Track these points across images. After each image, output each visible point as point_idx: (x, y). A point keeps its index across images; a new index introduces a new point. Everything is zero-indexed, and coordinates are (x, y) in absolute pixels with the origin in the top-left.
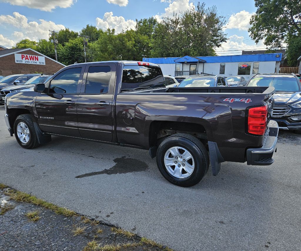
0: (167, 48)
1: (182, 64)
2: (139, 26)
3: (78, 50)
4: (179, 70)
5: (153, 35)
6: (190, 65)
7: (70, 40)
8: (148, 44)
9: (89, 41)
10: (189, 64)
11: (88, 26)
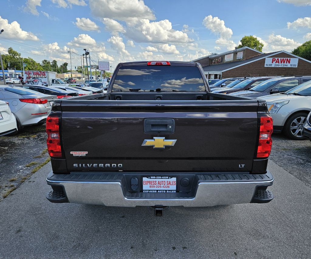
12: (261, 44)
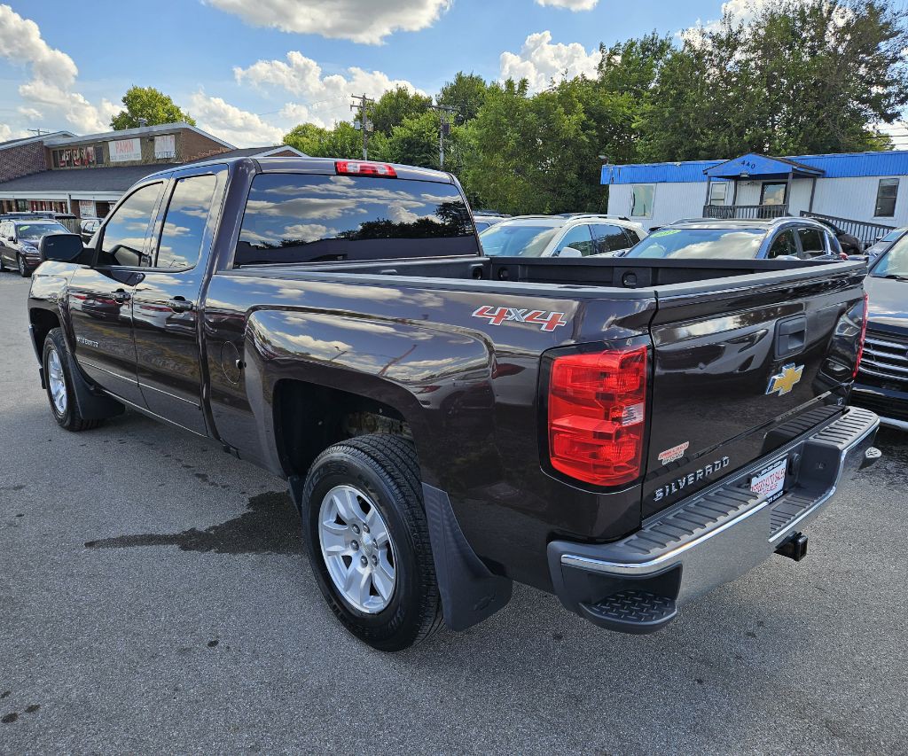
0: (690, 133)
1: (733, 183)
2: (610, 64)
3: (422, 147)
4: (721, 204)
5: (654, 91)
6: (764, 184)
7: (406, 121)
8: (630, 119)
9: (459, 122)
10: (760, 182)
11: (460, 79)
12: (186, 117)
